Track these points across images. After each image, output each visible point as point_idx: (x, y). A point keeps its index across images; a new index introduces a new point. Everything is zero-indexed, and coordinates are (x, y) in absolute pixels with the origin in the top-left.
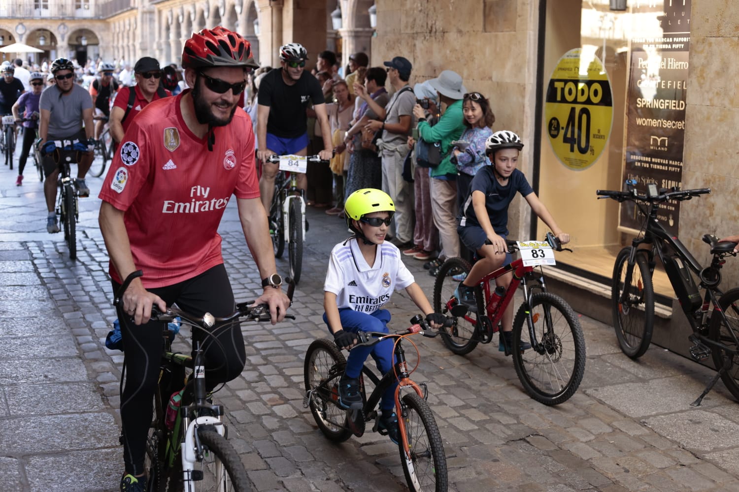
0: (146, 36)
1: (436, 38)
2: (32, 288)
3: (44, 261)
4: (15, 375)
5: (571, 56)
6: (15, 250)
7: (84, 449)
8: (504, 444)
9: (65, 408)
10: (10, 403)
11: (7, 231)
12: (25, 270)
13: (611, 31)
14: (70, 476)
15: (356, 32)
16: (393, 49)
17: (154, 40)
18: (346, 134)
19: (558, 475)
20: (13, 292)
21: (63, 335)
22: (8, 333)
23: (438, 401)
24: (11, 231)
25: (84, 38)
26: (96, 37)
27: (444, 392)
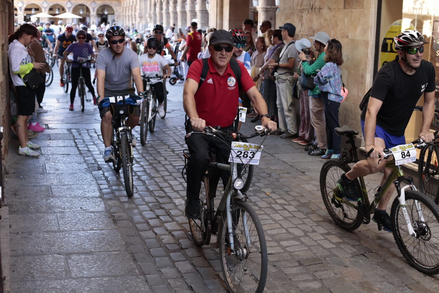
0: (142, 9)
1: (315, 12)
2: (74, 156)
3: (82, 141)
4: (63, 207)
5: (397, 24)
6: (64, 134)
7: (102, 251)
8: (351, 257)
9: (92, 227)
10: (60, 223)
11: (60, 122)
12: (70, 146)
13: (420, 10)
14: (94, 267)
15: (266, 8)
16: (289, 18)
17: (147, 12)
18: (260, 69)
19: (383, 277)
20: (63, 158)
21: (91, 184)
22: (59, 182)
23: (312, 230)
24: (62, 123)
25: (106, 10)
26: (113, 10)
27: (315, 224)
